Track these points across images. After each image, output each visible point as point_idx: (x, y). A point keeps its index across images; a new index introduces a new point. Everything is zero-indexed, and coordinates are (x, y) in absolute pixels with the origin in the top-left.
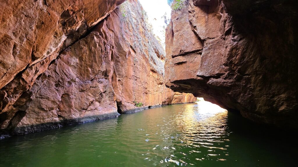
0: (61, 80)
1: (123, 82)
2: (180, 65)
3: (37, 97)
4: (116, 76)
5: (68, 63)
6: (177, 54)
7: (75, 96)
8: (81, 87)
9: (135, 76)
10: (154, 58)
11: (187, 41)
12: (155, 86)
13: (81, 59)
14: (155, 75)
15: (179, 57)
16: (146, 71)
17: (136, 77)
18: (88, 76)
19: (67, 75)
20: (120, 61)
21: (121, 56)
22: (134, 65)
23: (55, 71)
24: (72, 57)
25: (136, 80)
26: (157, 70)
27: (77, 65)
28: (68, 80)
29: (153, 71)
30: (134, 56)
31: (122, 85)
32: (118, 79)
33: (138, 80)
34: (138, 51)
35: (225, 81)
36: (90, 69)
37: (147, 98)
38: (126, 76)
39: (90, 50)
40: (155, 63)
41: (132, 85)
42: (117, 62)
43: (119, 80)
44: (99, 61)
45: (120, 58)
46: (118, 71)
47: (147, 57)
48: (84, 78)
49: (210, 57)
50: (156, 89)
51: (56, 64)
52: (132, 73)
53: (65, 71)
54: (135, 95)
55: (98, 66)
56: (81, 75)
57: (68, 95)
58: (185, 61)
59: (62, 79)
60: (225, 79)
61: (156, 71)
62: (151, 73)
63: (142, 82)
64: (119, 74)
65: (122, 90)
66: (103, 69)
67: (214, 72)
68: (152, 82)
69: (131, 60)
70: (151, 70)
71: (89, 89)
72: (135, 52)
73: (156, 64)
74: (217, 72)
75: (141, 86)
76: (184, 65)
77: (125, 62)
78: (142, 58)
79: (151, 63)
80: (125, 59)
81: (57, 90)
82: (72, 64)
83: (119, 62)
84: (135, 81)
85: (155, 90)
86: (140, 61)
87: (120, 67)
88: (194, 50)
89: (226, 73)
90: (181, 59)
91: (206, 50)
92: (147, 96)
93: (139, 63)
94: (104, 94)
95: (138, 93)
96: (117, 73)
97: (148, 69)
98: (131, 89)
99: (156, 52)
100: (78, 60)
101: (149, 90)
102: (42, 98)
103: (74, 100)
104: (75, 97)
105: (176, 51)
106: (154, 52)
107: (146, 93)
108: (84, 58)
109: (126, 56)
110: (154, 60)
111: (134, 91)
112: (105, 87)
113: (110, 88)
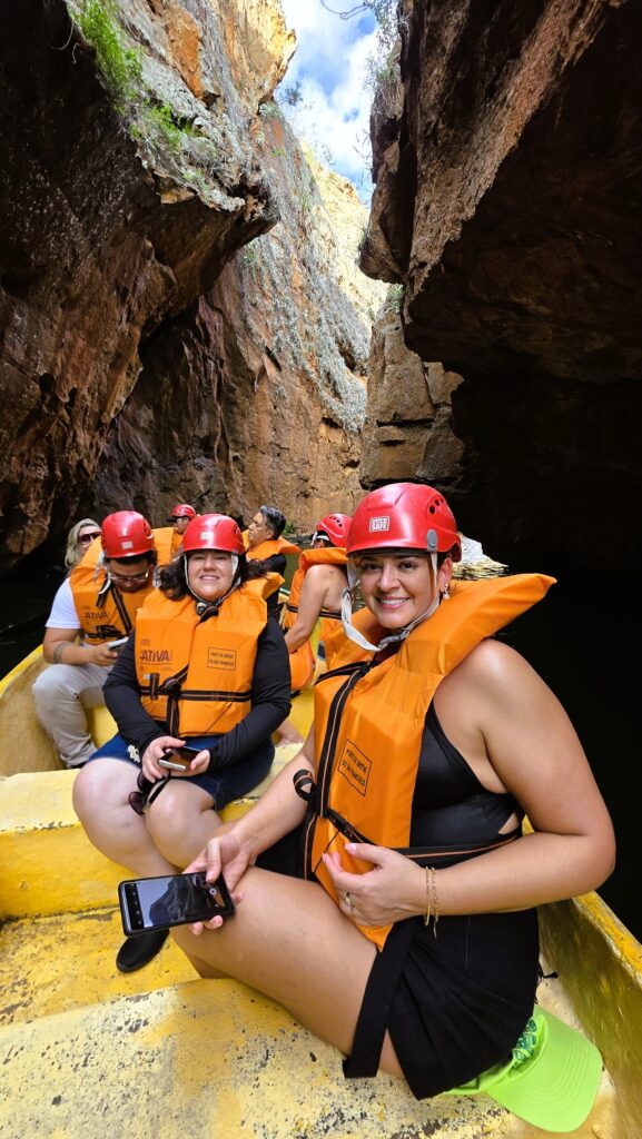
0: (128, 466)
1: (245, 461)
2: (391, 448)
4: (228, 447)
6: (388, 420)
8: (163, 481)
9: (278, 442)
10: (336, 378)
12: (333, 472)
14: (337, 437)
15: (391, 427)
16: (307, 421)
17: (278, 445)
20: (239, 401)
21: (239, 384)
22: (275, 408)
23: (116, 444)
25: (279, 455)
26: (343, 418)
29: (331, 423)
30: (274, 381)
31: (242, 471)
32: (232, 454)
33: (286, 455)
34: (287, 362)
38: (254, 446)
39: (175, 383)
40: (337, 394)
41: (268, 473)
42: (230, 404)
43: (236, 458)
44: (194, 411)
45: (238, 392)
46: (233, 431)
47: (314, 376)
50: (335, 481)
52: (269, 435)
55: (192, 425)
56: (159, 450)
58: (402, 439)
61: (341, 421)
62: (323, 429)
63: (296, 460)
64: (235, 441)
65: (244, 485)
66: (202, 433)
68: (324, 458)
69: (267, 393)
70: (323, 419)
71: (179, 486)
72: (278, 366)
73: (340, 398)
75: (291, 473)
76: (399, 447)
77: (251, 404)
78: (299, 384)
80: (250, 394)
81: (125, 488)
83: (235, 404)
84: (277, 459)
85: (334, 487)
86: (293, 393)
87: (238, 418)
88: (420, 417)
90: (394, 433)
92: (305, 503)
93: (288, 401)
95: (284, 494)
97: (315, 415)
98: (266, 483)
99: (343, 353)
101: (313, 485)
105: (386, 412)
106: (337, 353)
107: (306, 496)
109: (253, 384)
110: (335, 382)
111: (272, 489)
112: (208, 478)
113: (219, 481)
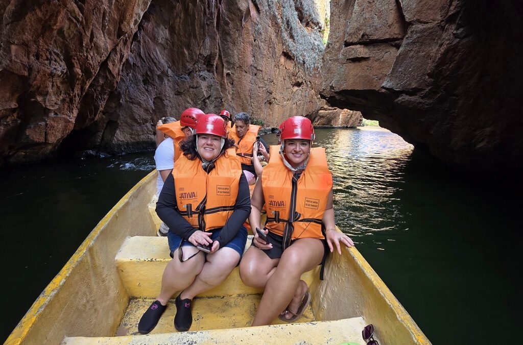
0: (149, 73)
1: (234, 77)
2: (357, 64)
3: (126, 101)
4: (223, 65)
5: (154, 39)
6: (356, 40)
7: (170, 101)
8: (177, 87)
9: (255, 65)
10: (293, 25)
11: (379, 18)
12: (287, 89)
13: (172, 30)
14: (290, 65)
15: (358, 46)
16: (274, 53)
17: (256, 68)
18: (184, 66)
19: (155, 63)
20: (231, 33)
21: (232, 20)
22: (255, 40)
23: (140, 56)
24: (158, 26)
25: (255, 75)
26: (295, 53)
27: (167, 44)
28: (159, 73)
29: (287, 56)
30: (255, 21)
31: (232, 84)
32: (225, 71)
33: (260, 75)
34: (264, 8)
35: (421, 100)
36: (186, 52)
37: (271, 113)
38: (240, 67)
39: (186, 10)
40: (292, 37)
41: (248, 86)
42: (225, 34)
43: (228, 74)
44: (200, 34)
45: (231, 25)
46: (227, 55)
47: (279, 21)
48: (178, 69)
49: (412, 57)
50: (287, 95)
51: (139, 42)
52: (250, 60)
53: (152, 56)
54: (251, 106)
55: (199, 46)
56: (173, 62)
57: (162, 100)
58: (367, 56)
59: (150, 69)
60: (422, 98)
61: (293, 55)
62: (283, 59)
63: (266, 79)
64: (228, 62)
65: (233, 94)
66: (205, 53)
67: (410, 84)
68: (282, 79)
69: (250, 29)
70: (283, 52)
71: (188, 91)
72: (258, 10)
73: (294, 40)
74: (414, 85)
75: (262, 88)
76: (364, 63)
77: (239, 36)
78: (270, 25)
79: (285, 35)
80: (239, 28)
81: (147, 90)
82: (160, 41)
83: (229, 34)
84: (254, 77)
85: (286, 98)
86: (266, 31)
87: (231, 45)
88: (387, 37)
89: (427, 90)
90: (361, 51)
91: (408, 44)
92: (270, 108)
93: (263, 37)
94: (207, 101)
95: (258, 101)
96: (224, 60)
97: (279, 49)
98: (247, 93)
99: (297, 9)
100: (167, 31)
101: (275, 96)
102: (132, 103)
103: (169, 108)
104: (170, 104)
105: (354, 33)
106: (294, 8)
107: (270, 103)
108: (177, 28)
109: (241, 20)
110: (291, 28)
111: (250, 97)
112: (210, 87)
113: (217, 90)
